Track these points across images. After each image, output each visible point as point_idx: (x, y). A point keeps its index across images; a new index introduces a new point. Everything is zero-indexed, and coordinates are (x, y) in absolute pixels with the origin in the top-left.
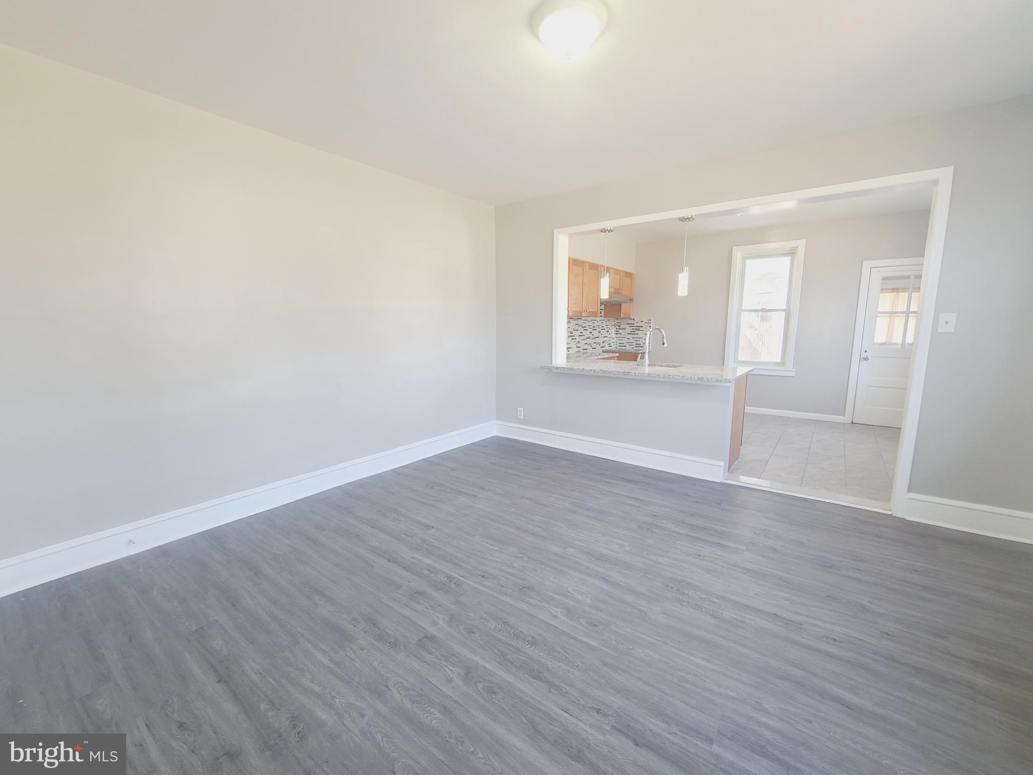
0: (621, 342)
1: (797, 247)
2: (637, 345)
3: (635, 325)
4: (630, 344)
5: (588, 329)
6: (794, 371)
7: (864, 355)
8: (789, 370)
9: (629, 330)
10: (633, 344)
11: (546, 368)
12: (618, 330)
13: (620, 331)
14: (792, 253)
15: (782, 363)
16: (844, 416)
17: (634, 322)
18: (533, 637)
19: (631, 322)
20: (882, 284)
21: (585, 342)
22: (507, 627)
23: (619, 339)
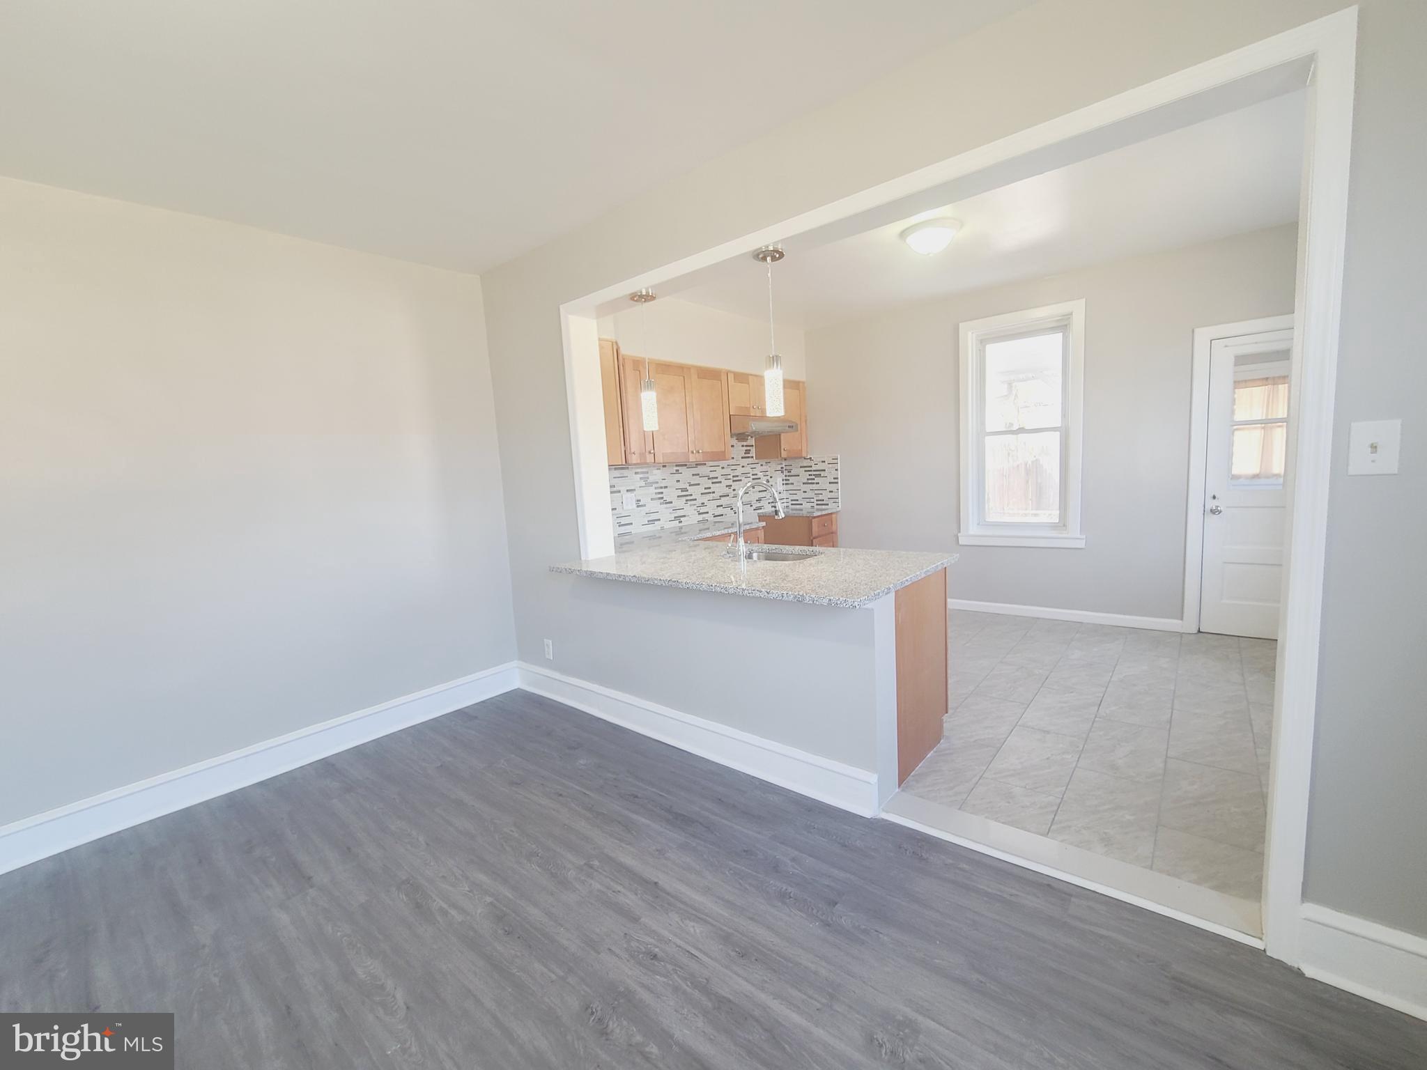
0: (795, 497)
1: (1071, 314)
2: (819, 502)
3: (813, 468)
4: (808, 500)
5: (723, 480)
6: (1083, 539)
7: (1211, 504)
8: (1074, 537)
9: (804, 476)
10: (812, 500)
12: (787, 478)
13: (792, 480)
14: (1062, 325)
15: (1062, 524)
16: (1182, 619)
17: (812, 463)
19: (805, 463)
21: (719, 503)
23: (790, 492)
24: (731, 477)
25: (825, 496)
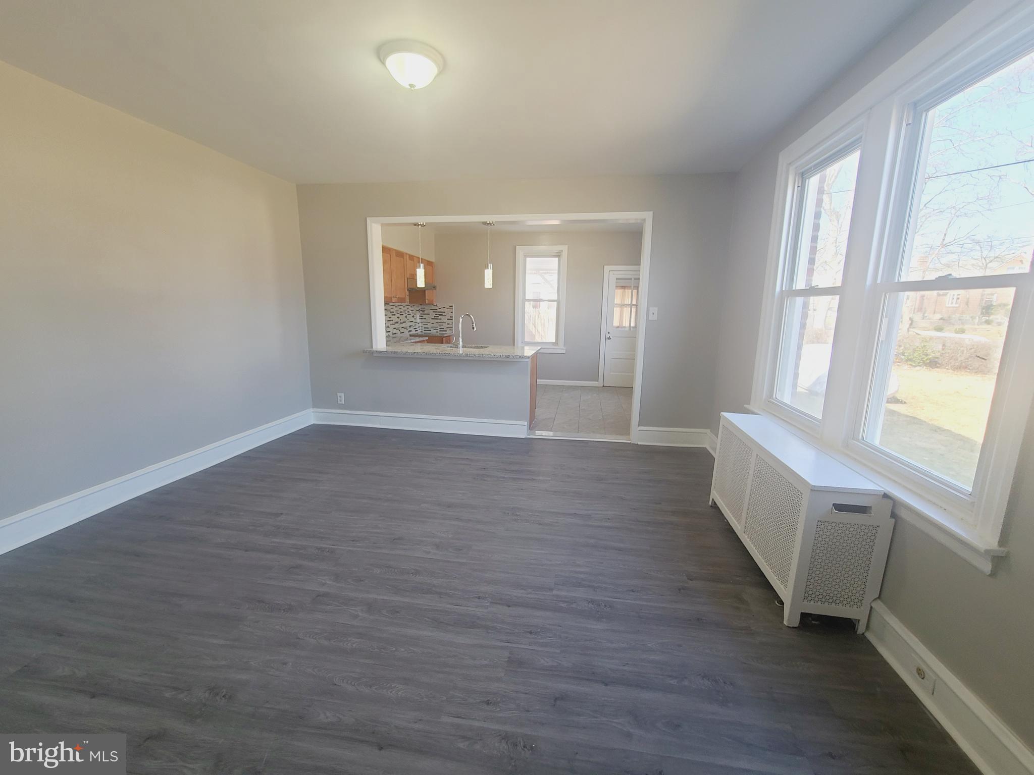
0: (426, 326)
1: (562, 251)
2: (441, 330)
3: (438, 311)
4: (434, 328)
5: (396, 314)
6: (564, 349)
7: (608, 336)
8: (561, 349)
9: (433, 315)
10: (437, 328)
11: (369, 353)
12: (422, 315)
13: (425, 316)
14: (558, 255)
15: (556, 343)
16: (598, 381)
17: (437, 308)
18: (415, 570)
19: (434, 307)
20: (617, 282)
21: (394, 326)
22: (391, 569)
23: (424, 323)
24: (399, 312)
25: (445, 326)
